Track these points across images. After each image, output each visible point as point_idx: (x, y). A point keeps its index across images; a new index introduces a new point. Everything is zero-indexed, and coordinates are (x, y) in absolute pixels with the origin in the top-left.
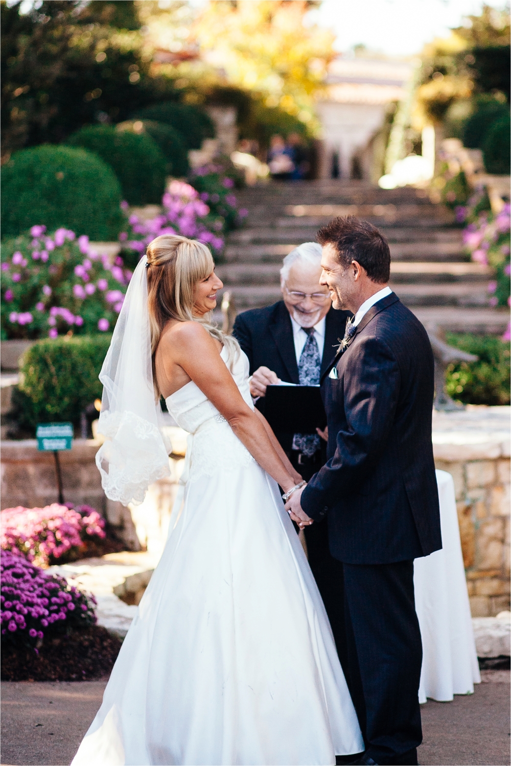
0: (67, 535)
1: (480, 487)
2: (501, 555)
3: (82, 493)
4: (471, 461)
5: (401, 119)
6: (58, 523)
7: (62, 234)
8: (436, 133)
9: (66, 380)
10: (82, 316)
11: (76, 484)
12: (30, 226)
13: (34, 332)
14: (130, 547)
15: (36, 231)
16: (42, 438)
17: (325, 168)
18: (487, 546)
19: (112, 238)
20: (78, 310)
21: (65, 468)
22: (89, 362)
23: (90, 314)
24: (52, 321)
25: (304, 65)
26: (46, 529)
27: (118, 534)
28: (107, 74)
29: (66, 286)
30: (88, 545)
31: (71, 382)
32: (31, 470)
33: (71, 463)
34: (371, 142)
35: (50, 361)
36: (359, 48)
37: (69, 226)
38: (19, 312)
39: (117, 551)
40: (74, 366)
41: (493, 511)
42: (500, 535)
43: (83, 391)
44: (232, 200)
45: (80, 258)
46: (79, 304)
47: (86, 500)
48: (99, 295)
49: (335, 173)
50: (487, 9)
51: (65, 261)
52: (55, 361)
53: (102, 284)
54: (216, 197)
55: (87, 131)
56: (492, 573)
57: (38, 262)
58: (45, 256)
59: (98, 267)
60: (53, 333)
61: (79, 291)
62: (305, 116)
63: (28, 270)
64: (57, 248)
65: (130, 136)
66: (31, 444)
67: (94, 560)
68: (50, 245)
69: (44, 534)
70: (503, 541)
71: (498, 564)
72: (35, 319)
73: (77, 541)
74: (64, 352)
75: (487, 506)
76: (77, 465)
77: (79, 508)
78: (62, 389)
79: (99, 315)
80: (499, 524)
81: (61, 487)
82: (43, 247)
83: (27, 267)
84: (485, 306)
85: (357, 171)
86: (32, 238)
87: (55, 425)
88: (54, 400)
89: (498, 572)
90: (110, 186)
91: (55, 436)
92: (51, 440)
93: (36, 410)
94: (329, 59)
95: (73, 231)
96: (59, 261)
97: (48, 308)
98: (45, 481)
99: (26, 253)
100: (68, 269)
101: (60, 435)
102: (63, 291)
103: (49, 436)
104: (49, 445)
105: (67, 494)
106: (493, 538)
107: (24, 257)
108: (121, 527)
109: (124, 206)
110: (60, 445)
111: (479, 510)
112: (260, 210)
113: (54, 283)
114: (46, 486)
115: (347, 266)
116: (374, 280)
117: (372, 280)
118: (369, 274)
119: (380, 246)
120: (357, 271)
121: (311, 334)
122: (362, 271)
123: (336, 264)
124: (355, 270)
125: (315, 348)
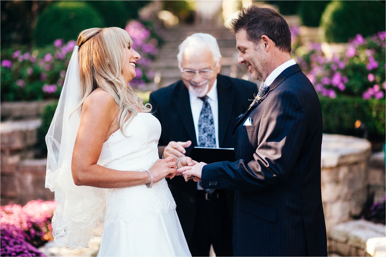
115: (258, 41)
116: (281, 50)
117: (280, 49)
118: (277, 44)
119: (280, 21)
120: (267, 44)
121: (206, 100)
122: (271, 43)
123: (249, 42)
124: (266, 43)
125: (209, 111)
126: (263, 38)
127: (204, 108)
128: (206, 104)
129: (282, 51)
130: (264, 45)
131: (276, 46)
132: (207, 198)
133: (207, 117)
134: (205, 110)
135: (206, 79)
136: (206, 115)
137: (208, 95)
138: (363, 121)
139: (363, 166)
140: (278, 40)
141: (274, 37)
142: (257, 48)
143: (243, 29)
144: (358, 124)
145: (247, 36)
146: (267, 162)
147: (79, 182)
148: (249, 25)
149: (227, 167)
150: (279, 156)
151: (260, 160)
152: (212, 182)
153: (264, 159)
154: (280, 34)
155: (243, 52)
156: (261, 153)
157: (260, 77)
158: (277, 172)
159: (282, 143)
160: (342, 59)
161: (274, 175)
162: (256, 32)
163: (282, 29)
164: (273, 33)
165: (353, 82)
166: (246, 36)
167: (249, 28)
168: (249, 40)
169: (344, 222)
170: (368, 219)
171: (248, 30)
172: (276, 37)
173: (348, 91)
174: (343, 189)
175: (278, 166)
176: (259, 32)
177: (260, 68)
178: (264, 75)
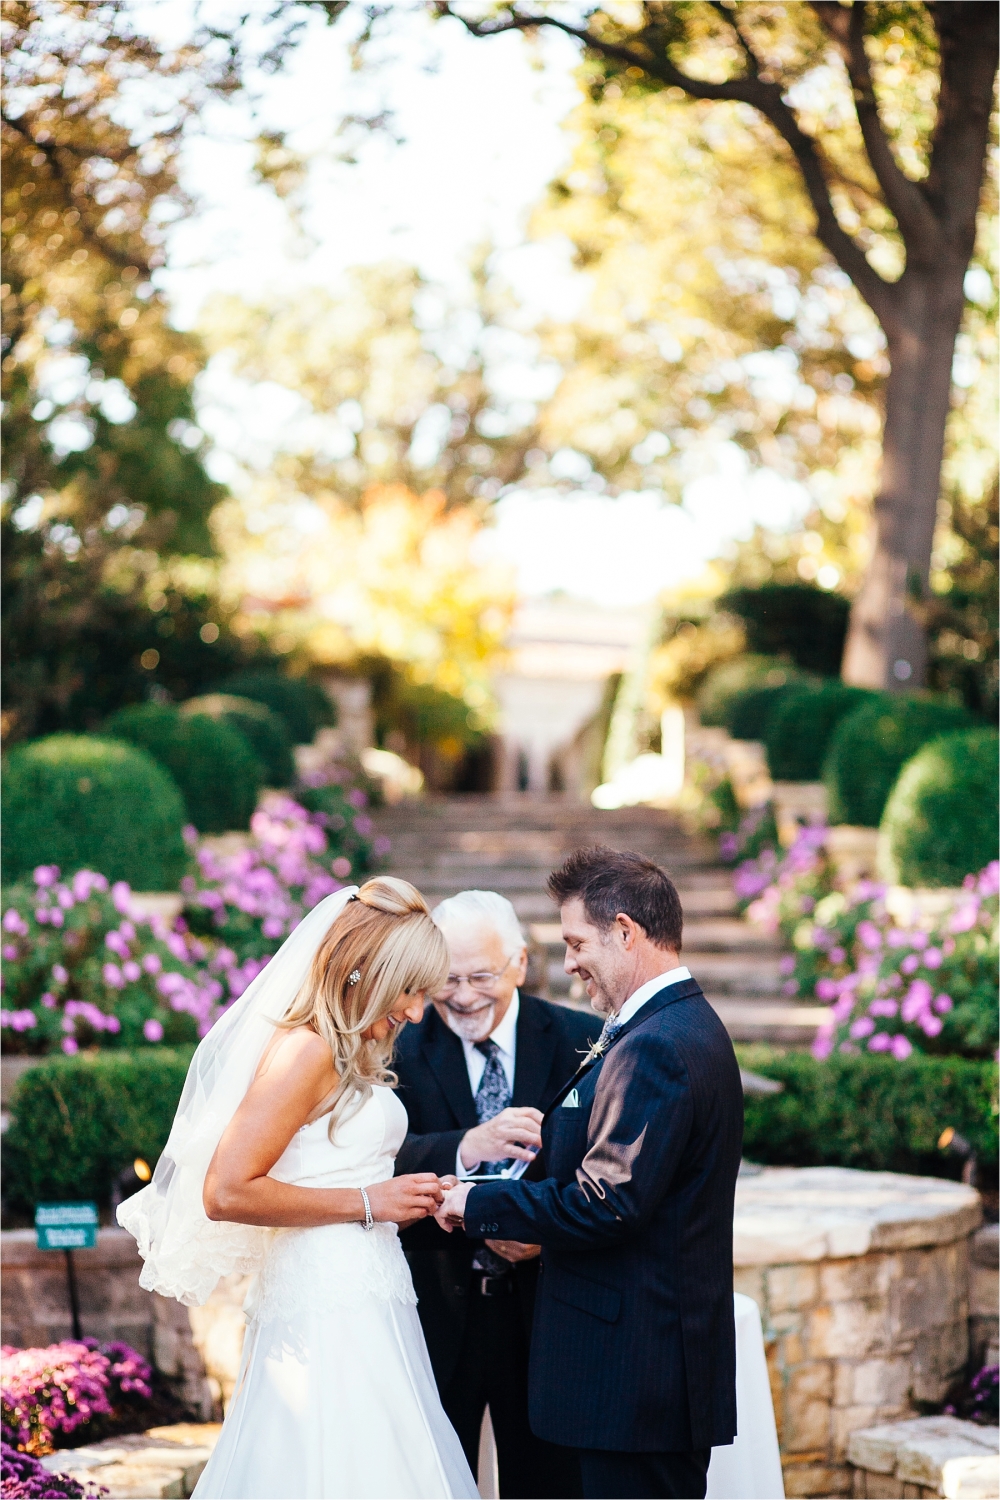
0: (86, 1395)
1: (792, 1310)
2: (828, 1426)
3: (113, 1320)
4: (775, 1266)
5: (628, 696)
6: (71, 1373)
7: (86, 881)
8: (686, 717)
9: (85, 1126)
10: (117, 1015)
11: (102, 1305)
12: (32, 867)
13: (36, 1043)
14: (192, 1416)
15: (43, 875)
16: (45, 1227)
17: (506, 776)
18: (803, 1412)
19: (169, 886)
20: (112, 1007)
21: (84, 1278)
22: (126, 1096)
23: (131, 1013)
24: (68, 1025)
25: (476, 616)
26: (50, 1385)
27: (174, 1391)
28: (167, 628)
29: (92, 966)
30: (121, 1410)
31: (94, 1132)
32: (27, 1280)
33: (94, 1269)
34: (581, 736)
35: (59, 1096)
36: (556, 596)
37: (100, 867)
38: (11, 1011)
39: (171, 1421)
40: (100, 1103)
41: (814, 1351)
42: (826, 1392)
43: (115, 1147)
44: (364, 825)
45: (113, 919)
46: (112, 996)
47: (119, 1332)
48: (146, 982)
49: (523, 783)
50: (759, 529)
51: (89, 925)
52: (69, 1095)
53: (152, 962)
54: (338, 820)
55: (131, 715)
56: (813, 1457)
57: (47, 927)
58: (57, 917)
59: (145, 935)
60: (69, 1045)
61: (112, 975)
62: (476, 696)
63: (29, 941)
64: (78, 904)
65: (199, 721)
66: (27, 1236)
67: (133, 1438)
68: (65, 899)
69: (46, 1394)
70: (830, 1402)
71: (822, 1442)
72: (40, 1022)
73: (102, 1405)
74: (82, 1080)
75: (803, 1341)
76: (104, 1273)
77: (106, 1347)
78: (80, 1144)
79: (146, 1015)
80: (824, 1373)
81: (75, 1309)
82: (55, 902)
83: (29, 935)
84: (778, 996)
85: (556, 781)
86: (35, 887)
87: (66, 1206)
88: (65, 1162)
89: (822, 1455)
90: (167, 801)
91: (67, 1223)
92: (60, 1232)
93: (37, 1177)
94: (510, 609)
95: (103, 873)
96: (81, 925)
97: (61, 1002)
98: (50, 1301)
99: (28, 912)
100: (95, 939)
101: (76, 1222)
102: (86, 976)
103: (57, 1223)
104: (55, 1239)
105: (85, 1321)
106: (814, 1397)
107: (22, 917)
108: (179, 1379)
109: (189, 835)
110: (76, 1239)
111: (790, 1350)
112: (408, 840)
113: (71, 962)
114: (52, 1309)
115: (608, 925)
116: (659, 945)
117: (656, 945)
118: (650, 934)
119: (660, 883)
120: (628, 932)
121: (494, 1055)
122: (637, 930)
123: (590, 926)
124: (625, 930)
125: (501, 1081)
126: (621, 919)
127: (488, 1073)
128: (494, 1065)
129: (661, 949)
130: (622, 936)
131: (647, 937)
132: (484, 1290)
133: (496, 1095)
134: (490, 1078)
135: (486, 996)
136: (492, 1089)
137: (494, 1037)
138: (963, 1129)
139: (952, 1258)
140: (654, 925)
141: (644, 917)
142: (607, 939)
143: (578, 897)
144: (947, 1137)
145: (585, 913)
146: (602, 1189)
147: (217, 1214)
148: (590, 889)
149: (521, 1193)
150: (627, 1178)
151: (589, 1182)
152: (486, 1225)
153: (596, 1179)
154: (658, 911)
155: (575, 947)
156: (591, 1168)
157: (610, 1004)
158: (622, 1210)
159: (634, 1149)
160: (936, 942)
161: (618, 1218)
162: (606, 905)
163: (662, 902)
164: (642, 909)
165: (966, 1012)
166: (582, 914)
167: (590, 897)
168: (589, 923)
169: (891, 1418)
170: (962, 1414)
171: (587, 902)
172: (648, 918)
173: (948, 1043)
174: (889, 1324)
175: (625, 1197)
176: (612, 906)
177: (610, 986)
178: (618, 1000)
